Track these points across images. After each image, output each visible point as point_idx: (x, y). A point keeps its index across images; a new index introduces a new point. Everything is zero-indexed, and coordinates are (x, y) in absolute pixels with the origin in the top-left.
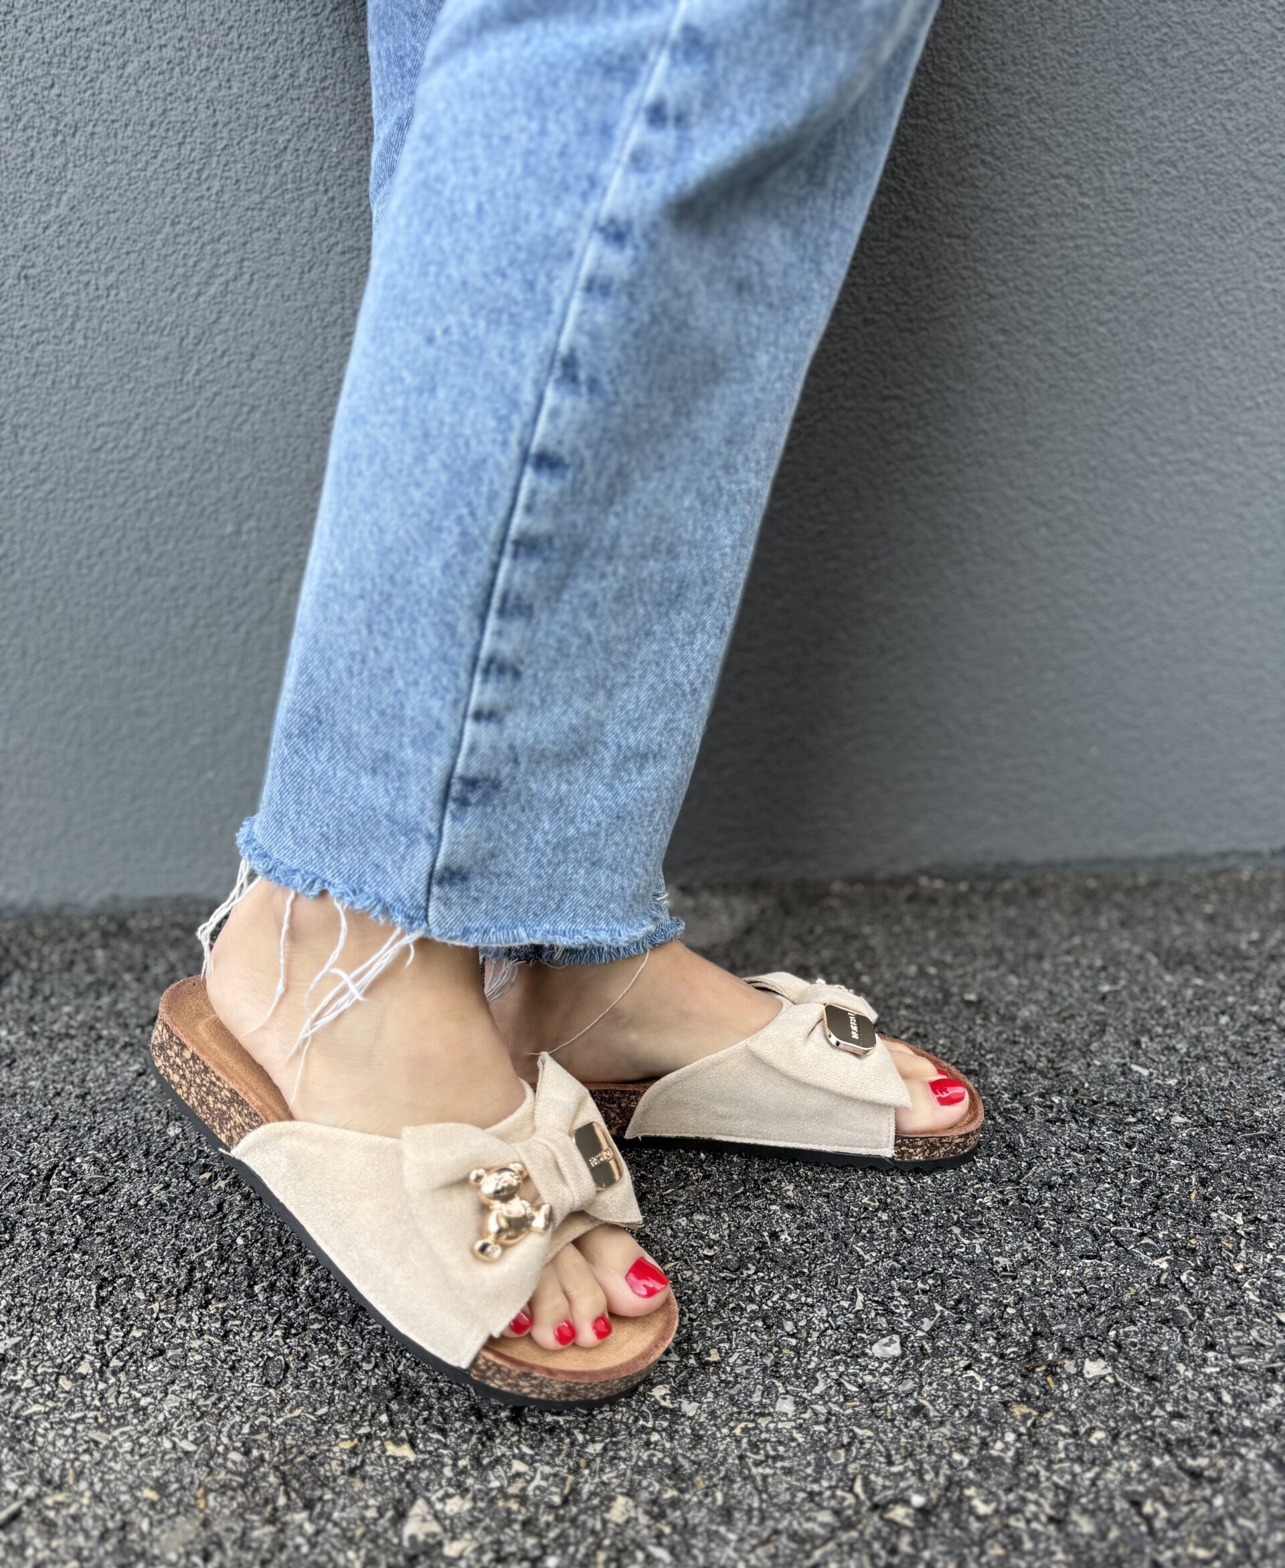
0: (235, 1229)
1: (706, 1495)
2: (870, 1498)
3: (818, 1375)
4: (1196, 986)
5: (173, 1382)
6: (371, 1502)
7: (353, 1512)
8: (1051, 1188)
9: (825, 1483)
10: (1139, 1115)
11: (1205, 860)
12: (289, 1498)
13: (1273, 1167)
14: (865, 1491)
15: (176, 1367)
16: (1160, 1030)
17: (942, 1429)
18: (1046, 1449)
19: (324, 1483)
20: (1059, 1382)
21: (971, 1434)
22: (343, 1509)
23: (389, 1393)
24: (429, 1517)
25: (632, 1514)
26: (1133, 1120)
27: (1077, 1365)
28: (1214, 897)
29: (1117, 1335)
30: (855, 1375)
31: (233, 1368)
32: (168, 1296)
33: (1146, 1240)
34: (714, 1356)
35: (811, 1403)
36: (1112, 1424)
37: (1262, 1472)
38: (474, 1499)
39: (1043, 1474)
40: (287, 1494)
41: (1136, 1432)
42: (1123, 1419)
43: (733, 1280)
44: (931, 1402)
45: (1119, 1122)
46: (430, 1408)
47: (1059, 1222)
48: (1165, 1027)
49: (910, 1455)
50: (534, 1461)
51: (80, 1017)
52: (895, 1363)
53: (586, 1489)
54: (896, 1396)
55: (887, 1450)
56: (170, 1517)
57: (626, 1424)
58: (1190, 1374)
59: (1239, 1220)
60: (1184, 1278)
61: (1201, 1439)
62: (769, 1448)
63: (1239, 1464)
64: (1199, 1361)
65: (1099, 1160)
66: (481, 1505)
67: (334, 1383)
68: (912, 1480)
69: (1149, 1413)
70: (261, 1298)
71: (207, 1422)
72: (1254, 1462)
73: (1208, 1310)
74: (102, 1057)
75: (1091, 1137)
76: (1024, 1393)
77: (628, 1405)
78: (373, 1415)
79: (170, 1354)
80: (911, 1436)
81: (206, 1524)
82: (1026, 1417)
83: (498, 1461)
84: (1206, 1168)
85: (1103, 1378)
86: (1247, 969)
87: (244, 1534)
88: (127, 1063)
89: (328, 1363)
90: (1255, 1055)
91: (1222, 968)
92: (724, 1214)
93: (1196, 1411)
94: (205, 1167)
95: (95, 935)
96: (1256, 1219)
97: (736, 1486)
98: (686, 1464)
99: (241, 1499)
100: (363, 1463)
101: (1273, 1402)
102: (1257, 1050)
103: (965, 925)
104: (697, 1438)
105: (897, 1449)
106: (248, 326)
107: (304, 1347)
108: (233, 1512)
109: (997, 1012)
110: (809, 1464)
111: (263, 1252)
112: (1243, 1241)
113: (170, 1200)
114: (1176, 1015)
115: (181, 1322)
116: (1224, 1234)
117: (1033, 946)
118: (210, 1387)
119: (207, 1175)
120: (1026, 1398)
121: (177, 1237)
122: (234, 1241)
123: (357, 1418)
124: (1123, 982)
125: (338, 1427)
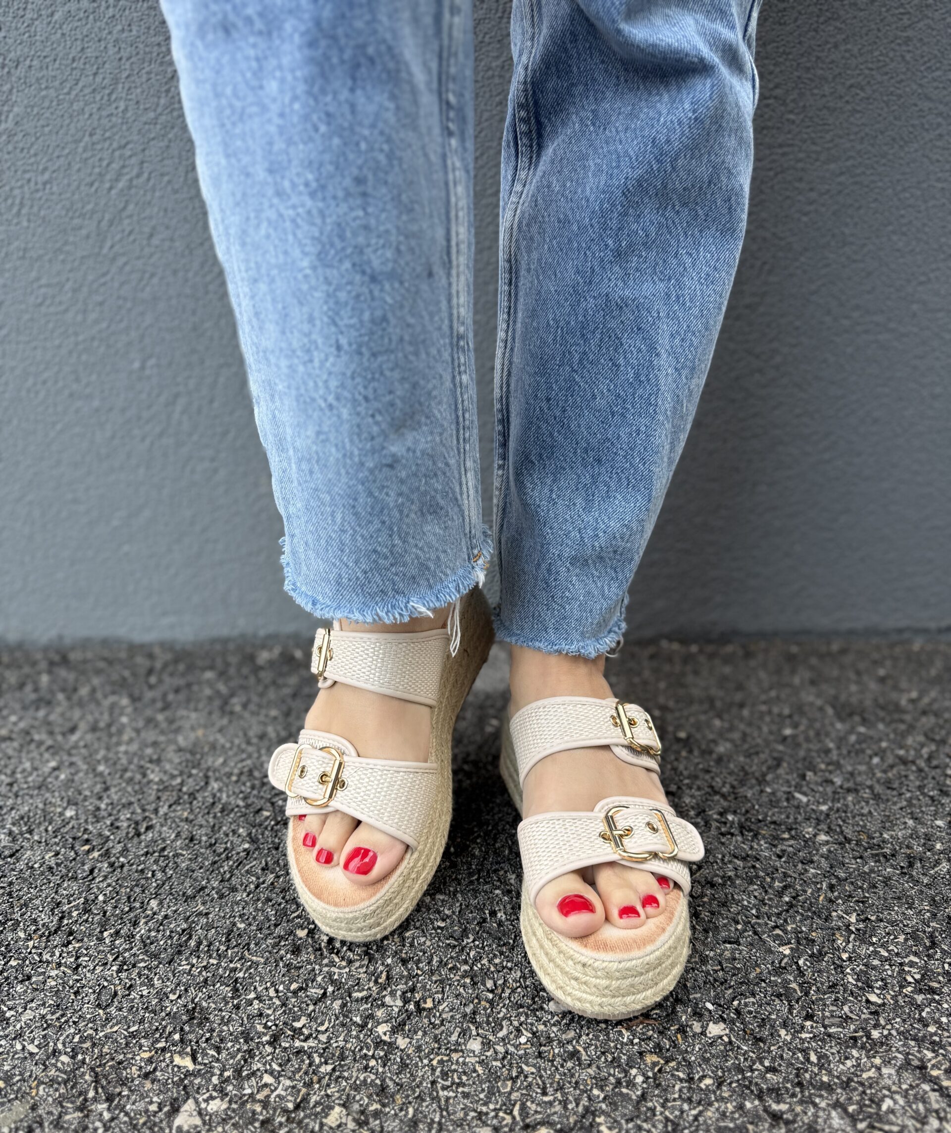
0: (99, 888)
1: (401, 1110)
2: (523, 1120)
3: (504, 1023)
4: (860, 734)
5: (32, 1001)
6: (155, 1099)
7: (140, 1106)
8: (712, 885)
9: (492, 1106)
10: (793, 833)
11: (885, 634)
12: (97, 1093)
13: (890, 879)
14: (520, 1115)
15: (37, 990)
16: (823, 766)
17: (589, 1070)
18: (665, 1090)
19: (123, 1083)
20: (685, 1038)
21: (610, 1075)
22: (133, 1104)
23: (184, 1017)
24: (195, 1113)
25: (344, 1120)
26: (786, 836)
27: (702, 1027)
28: (888, 663)
29: (739, 1004)
30: (532, 1024)
31: (76, 993)
32: (41, 936)
33: (778, 931)
34: (429, 1004)
35: (494, 1044)
36: (720, 1074)
37: (829, 1117)
38: (230, 1102)
39: (659, 1109)
40: (96, 1089)
41: (738, 1081)
42: (729, 1070)
43: (455, 946)
44: (585, 1049)
45: (776, 838)
46: (212, 1030)
47: (713, 913)
48: (828, 764)
49: (561, 1088)
50: (280, 1075)
51: (22, 725)
52: (563, 1018)
53: (314, 1099)
54: (560, 1042)
55: (544, 1083)
56: (9, 1101)
57: (353, 1052)
58: (788, 1038)
59: (853, 919)
60: (801, 962)
61: (787, 1089)
62: (455, 1076)
63: (812, 1110)
64: (798, 1028)
65: (754, 867)
66: (234, 1106)
67: (147, 1008)
68: (558, 1108)
69: (750, 1067)
70: (107, 941)
71: (50, 1032)
72: (824, 1110)
73: (814, 988)
74: (31, 755)
75: (752, 848)
76: (658, 1046)
77: (357, 1037)
78: (170, 1033)
79: (34, 979)
80: (565, 1074)
81: (34, 1108)
82: (654, 1064)
83: (254, 1074)
84: (837, 877)
85: (721, 1037)
86: (902, 721)
87: (60, 1116)
88: (48, 761)
89: (145, 993)
90: (893, 789)
91: (883, 720)
92: (459, 895)
93: (787, 1067)
94: (87, 841)
95: (43, 665)
96: (867, 918)
97: (424, 1104)
98: (390, 1084)
99: (62, 1091)
100: (155, 1069)
101: (849, 1063)
102: (896, 785)
103: (690, 679)
104: (404, 1066)
105: (551, 1084)
106: (147, 212)
107: (131, 979)
108: (54, 1100)
109: (699, 748)
110: (483, 1090)
111: (116, 907)
112: (853, 936)
113: (58, 865)
114: (839, 755)
115: (46, 957)
116: (839, 929)
117: (738, 697)
118: (58, 1006)
119: (87, 847)
120: (658, 1049)
121: (56, 892)
122: (96, 898)
123: (157, 1036)
124: (802, 728)
125: (143, 1041)
